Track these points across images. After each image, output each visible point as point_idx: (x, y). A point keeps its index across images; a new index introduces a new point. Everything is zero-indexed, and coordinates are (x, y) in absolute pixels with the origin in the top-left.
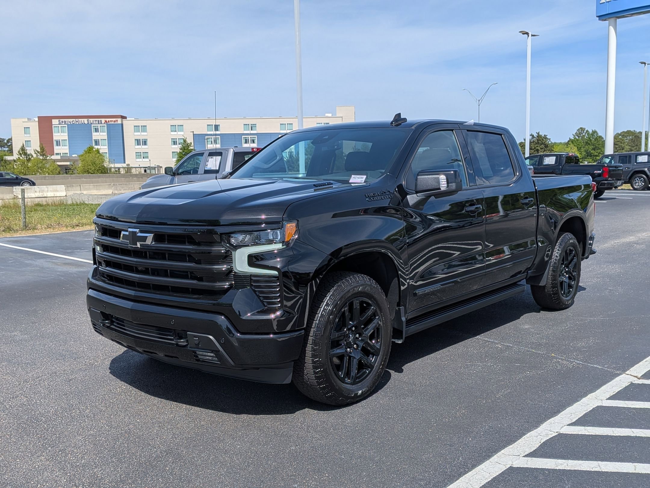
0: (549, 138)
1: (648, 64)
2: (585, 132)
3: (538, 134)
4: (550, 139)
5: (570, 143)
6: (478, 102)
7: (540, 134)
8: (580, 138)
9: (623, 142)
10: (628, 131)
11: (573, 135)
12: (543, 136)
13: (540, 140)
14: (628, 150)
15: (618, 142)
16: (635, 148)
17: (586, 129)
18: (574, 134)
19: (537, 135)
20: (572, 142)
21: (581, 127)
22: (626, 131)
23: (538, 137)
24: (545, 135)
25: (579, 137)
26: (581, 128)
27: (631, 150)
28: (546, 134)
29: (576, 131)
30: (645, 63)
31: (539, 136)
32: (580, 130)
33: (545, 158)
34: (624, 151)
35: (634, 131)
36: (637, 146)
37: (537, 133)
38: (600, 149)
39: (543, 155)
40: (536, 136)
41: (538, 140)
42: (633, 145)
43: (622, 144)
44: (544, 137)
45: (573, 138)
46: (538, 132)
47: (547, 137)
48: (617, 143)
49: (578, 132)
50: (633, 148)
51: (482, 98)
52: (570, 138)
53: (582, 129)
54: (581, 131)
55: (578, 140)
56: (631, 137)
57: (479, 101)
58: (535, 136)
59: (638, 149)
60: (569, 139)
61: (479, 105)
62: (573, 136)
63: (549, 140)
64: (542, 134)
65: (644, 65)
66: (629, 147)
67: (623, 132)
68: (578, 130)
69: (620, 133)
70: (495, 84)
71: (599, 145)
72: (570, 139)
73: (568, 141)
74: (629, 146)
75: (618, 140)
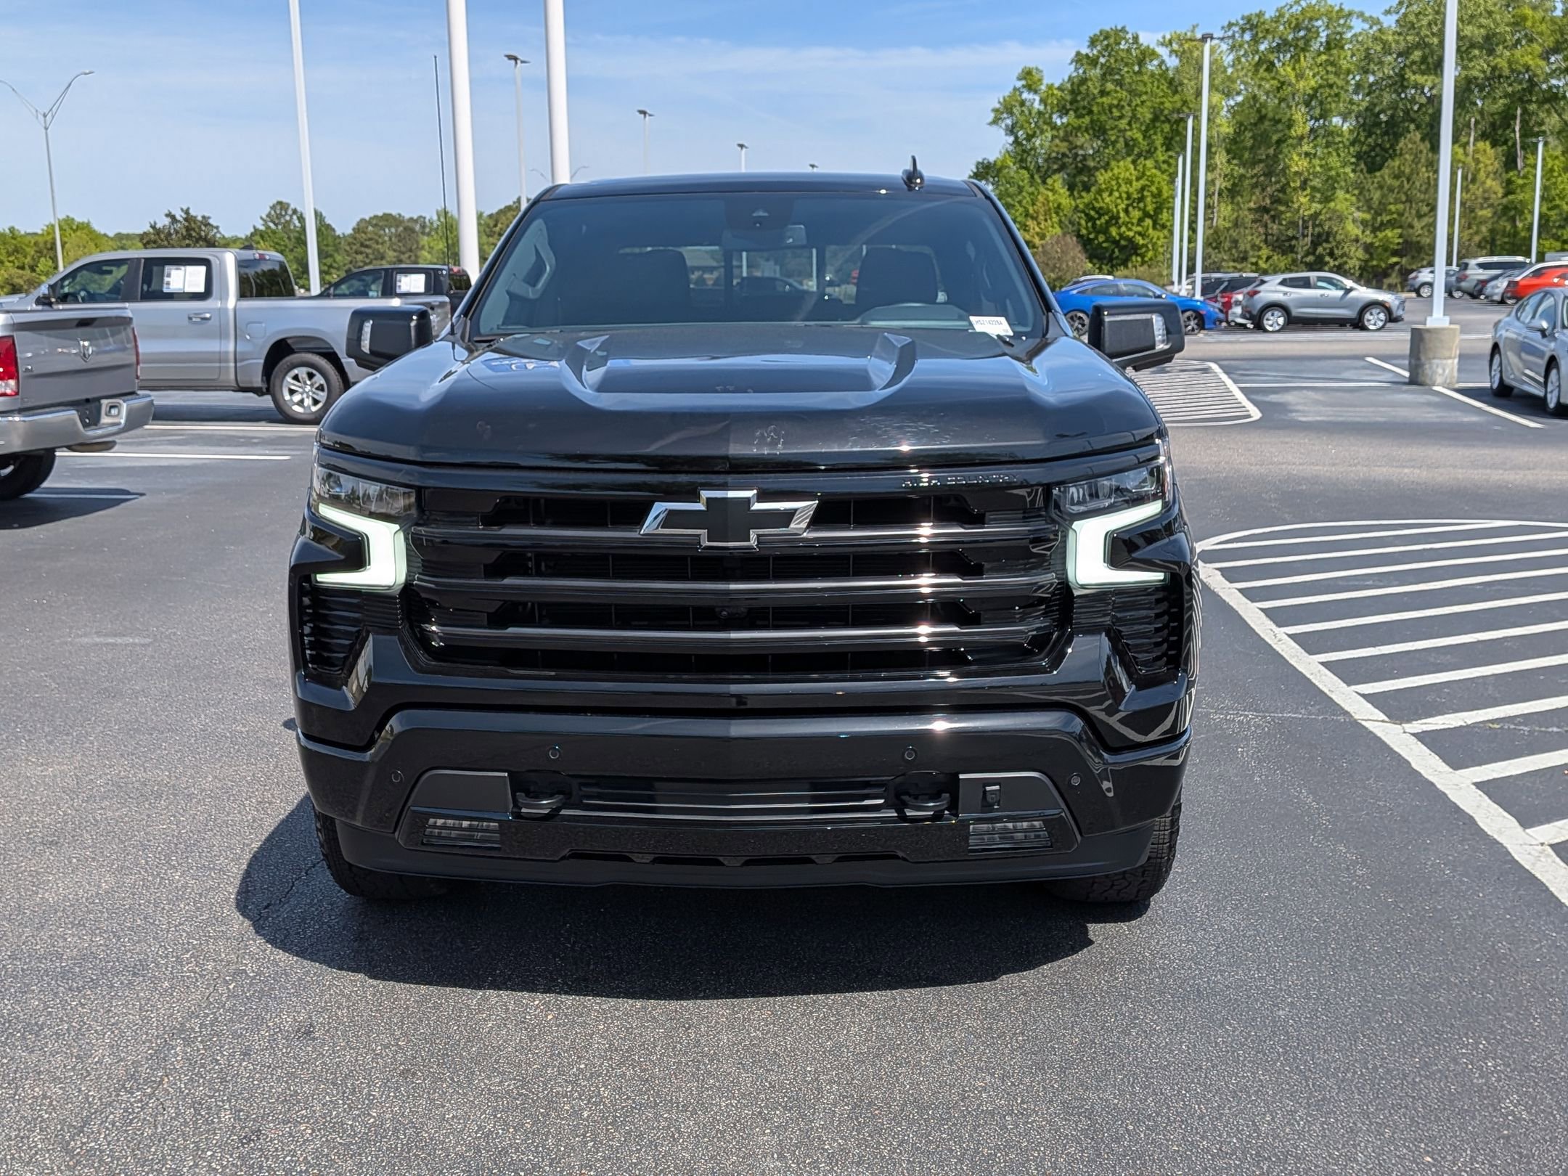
0: (215, 224)
1: (522, 62)
2: (290, 212)
3: (187, 212)
4: (217, 228)
5: (257, 238)
6: (41, 117)
7: (192, 212)
8: (280, 227)
9: (380, 240)
10: (385, 214)
11: (261, 218)
12: (199, 218)
13: (194, 229)
14: (394, 260)
15: (370, 239)
16: (407, 255)
17: (292, 206)
18: (264, 216)
19: (184, 216)
20: (262, 237)
21: (280, 199)
22: (380, 214)
23: (186, 220)
24: (204, 217)
25: (276, 225)
26: (280, 203)
27: (400, 261)
28: (207, 215)
29: (268, 209)
30: (515, 59)
31: (189, 218)
32: (278, 207)
33: (399, 276)
34: (384, 262)
35: (400, 215)
36: (411, 250)
37: (182, 210)
38: (331, 256)
39: (393, 269)
40: (181, 219)
41: (188, 229)
42: (403, 249)
43: (380, 246)
44: (201, 222)
45: (262, 228)
46: (185, 208)
47: (211, 221)
48: (367, 243)
49: (273, 212)
50: (403, 257)
51: (54, 109)
52: (254, 227)
53: (282, 205)
54: (281, 209)
55: (274, 232)
56: (393, 230)
57: (45, 116)
58: (178, 218)
59: (413, 258)
60: (252, 230)
61: (46, 129)
62: (262, 222)
63: (215, 230)
64: (197, 213)
65: (513, 62)
66: (395, 254)
67: (376, 217)
68: (273, 207)
69: (367, 218)
70: (86, 74)
71: (327, 245)
72: (256, 229)
73: (252, 235)
74: (395, 251)
75: (369, 236)
